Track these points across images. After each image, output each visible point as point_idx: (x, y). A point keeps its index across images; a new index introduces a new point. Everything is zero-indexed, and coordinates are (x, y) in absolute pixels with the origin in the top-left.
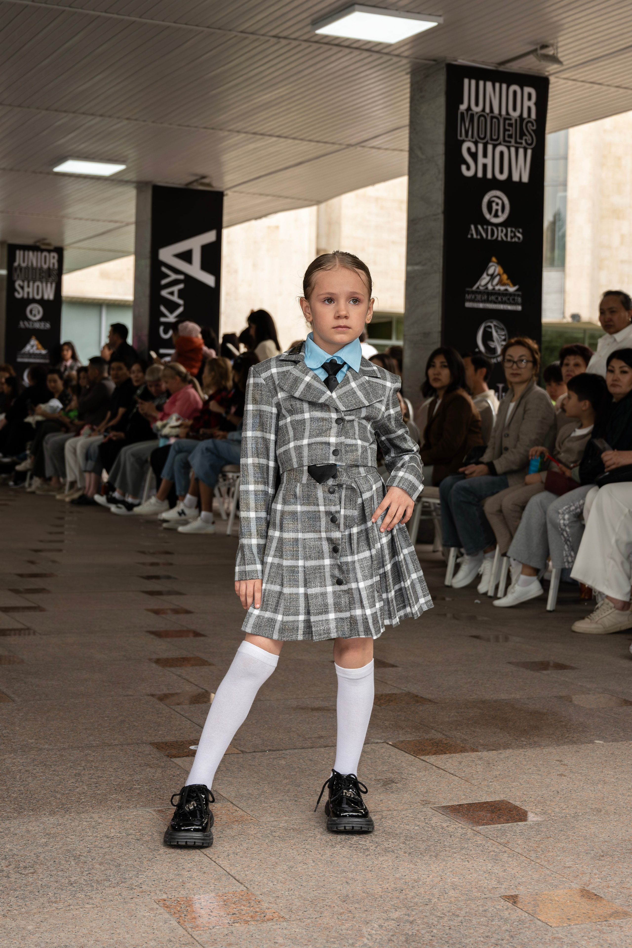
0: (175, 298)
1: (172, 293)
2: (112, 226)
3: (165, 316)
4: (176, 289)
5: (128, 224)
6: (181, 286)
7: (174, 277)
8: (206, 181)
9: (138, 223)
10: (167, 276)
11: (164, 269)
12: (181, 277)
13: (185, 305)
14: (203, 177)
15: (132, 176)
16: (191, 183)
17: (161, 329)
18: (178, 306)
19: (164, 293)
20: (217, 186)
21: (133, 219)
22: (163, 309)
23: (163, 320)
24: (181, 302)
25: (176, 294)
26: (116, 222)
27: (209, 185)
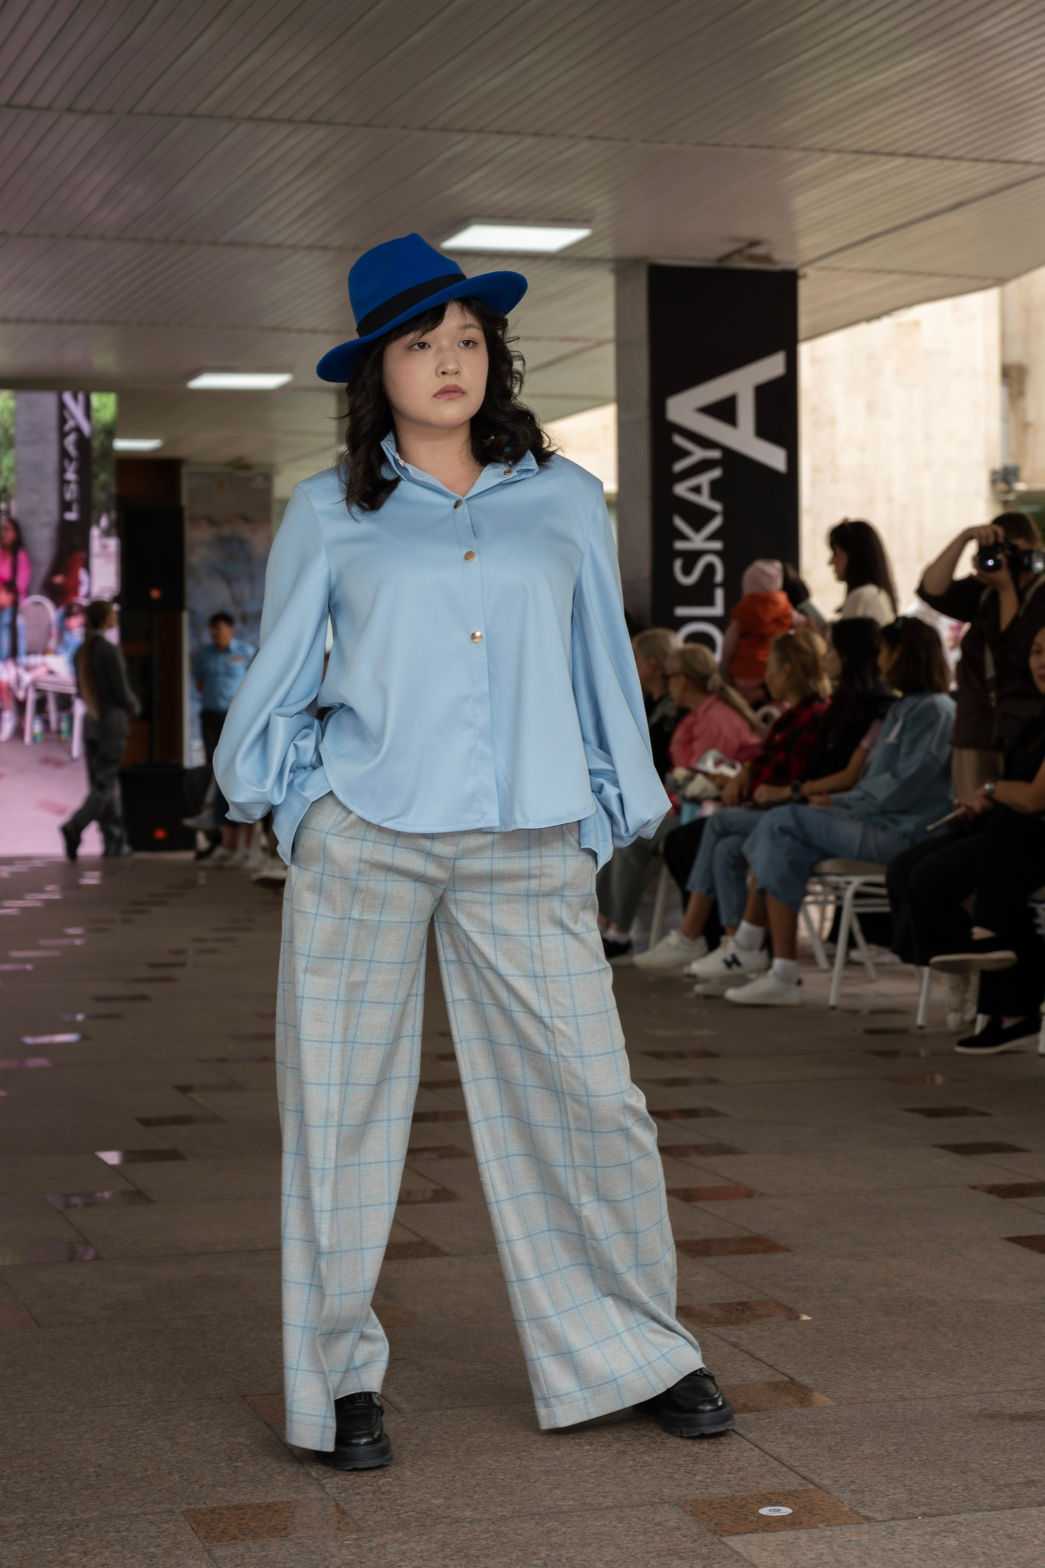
0: (704, 500)
1: (697, 490)
2: (567, 348)
3: (684, 537)
4: (704, 479)
5: (599, 344)
6: (716, 473)
7: (699, 454)
8: (759, 251)
9: (622, 343)
10: (686, 453)
11: (678, 440)
12: (716, 454)
13: (726, 513)
14: (754, 244)
15: (606, 249)
16: (728, 256)
17: (678, 564)
18: (710, 515)
19: (681, 489)
20: (783, 259)
21: (610, 333)
22: (679, 523)
23: (680, 545)
24: (716, 506)
25: (706, 490)
26: (575, 340)
27: (766, 259)
